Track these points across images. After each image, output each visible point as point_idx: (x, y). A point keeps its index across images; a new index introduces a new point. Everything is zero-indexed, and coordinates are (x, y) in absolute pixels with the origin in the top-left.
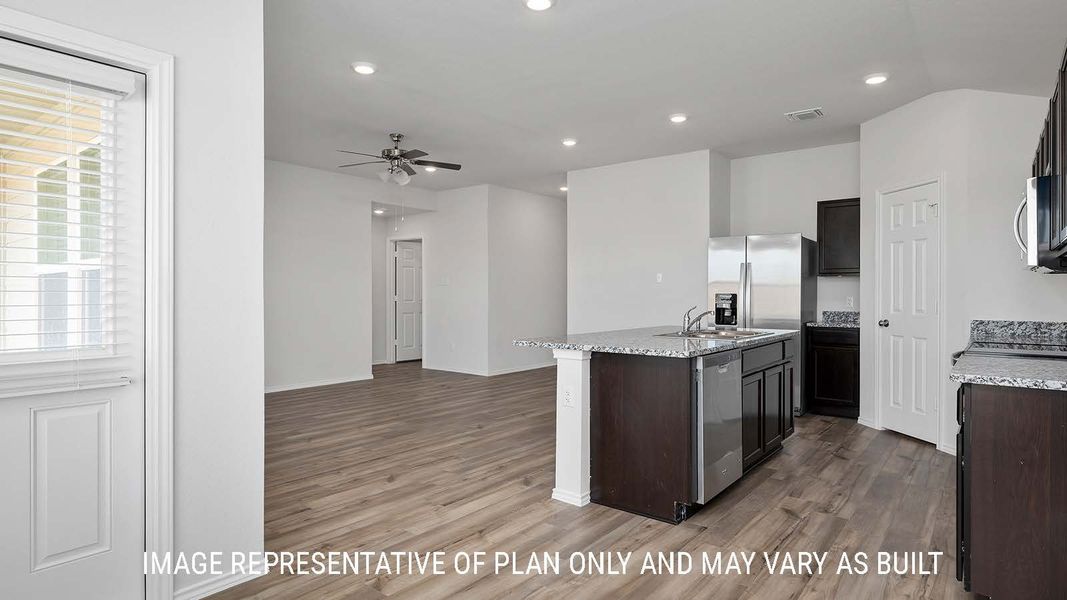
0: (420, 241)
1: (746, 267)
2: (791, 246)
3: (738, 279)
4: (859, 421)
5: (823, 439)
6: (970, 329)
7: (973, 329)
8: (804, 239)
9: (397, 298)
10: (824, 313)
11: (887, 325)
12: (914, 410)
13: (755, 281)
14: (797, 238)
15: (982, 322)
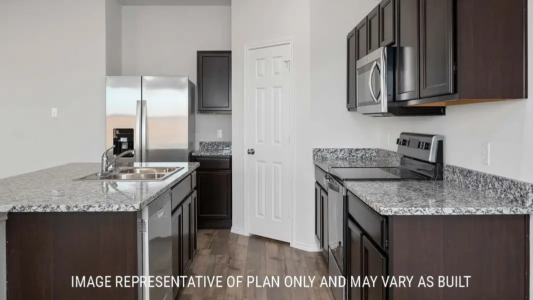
1: (142, 104)
2: (180, 87)
3: (135, 114)
4: (233, 230)
6: (312, 155)
7: (314, 155)
8: (190, 82)
10: (201, 143)
11: (253, 153)
12: (273, 219)
13: (149, 115)
14: (185, 80)
15: (320, 150)
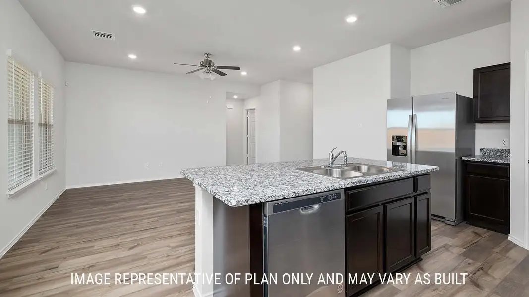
0: (255, 109)
1: (413, 117)
3: (406, 126)
4: (510, 238)
5: (465, 255)
9: (248, 136)
10: (481, 150)
13: (419, 126)
